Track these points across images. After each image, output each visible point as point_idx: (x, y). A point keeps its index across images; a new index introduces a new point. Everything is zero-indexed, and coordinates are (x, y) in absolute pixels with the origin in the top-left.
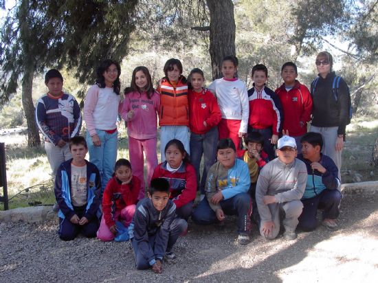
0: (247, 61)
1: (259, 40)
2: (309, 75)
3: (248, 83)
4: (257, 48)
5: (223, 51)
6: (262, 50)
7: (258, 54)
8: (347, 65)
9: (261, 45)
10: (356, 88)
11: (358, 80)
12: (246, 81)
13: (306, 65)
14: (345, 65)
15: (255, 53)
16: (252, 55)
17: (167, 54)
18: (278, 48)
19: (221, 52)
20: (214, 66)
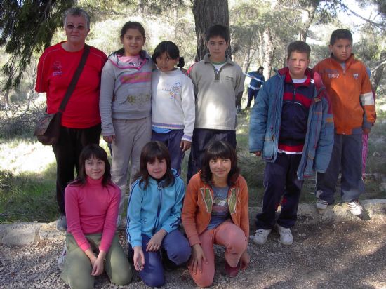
0: (249, 30)
1: (264, 4)
2: (322, 48)
3: (251, 56)
4: (261, 13)
5: (211, 12)
6: (267, 16)
7: (262, 21)
8: (368, 37)
9: (266, 10)
10: (377, 64)
11: (379, 55)
12: (249, 54)
13: (319, 35)
14: (364, 36)
15: (259, 20)
16: (256, 22)
17: (155, 19)
18: (287, 14)
19: (209, 12)
20: (200, 32)
